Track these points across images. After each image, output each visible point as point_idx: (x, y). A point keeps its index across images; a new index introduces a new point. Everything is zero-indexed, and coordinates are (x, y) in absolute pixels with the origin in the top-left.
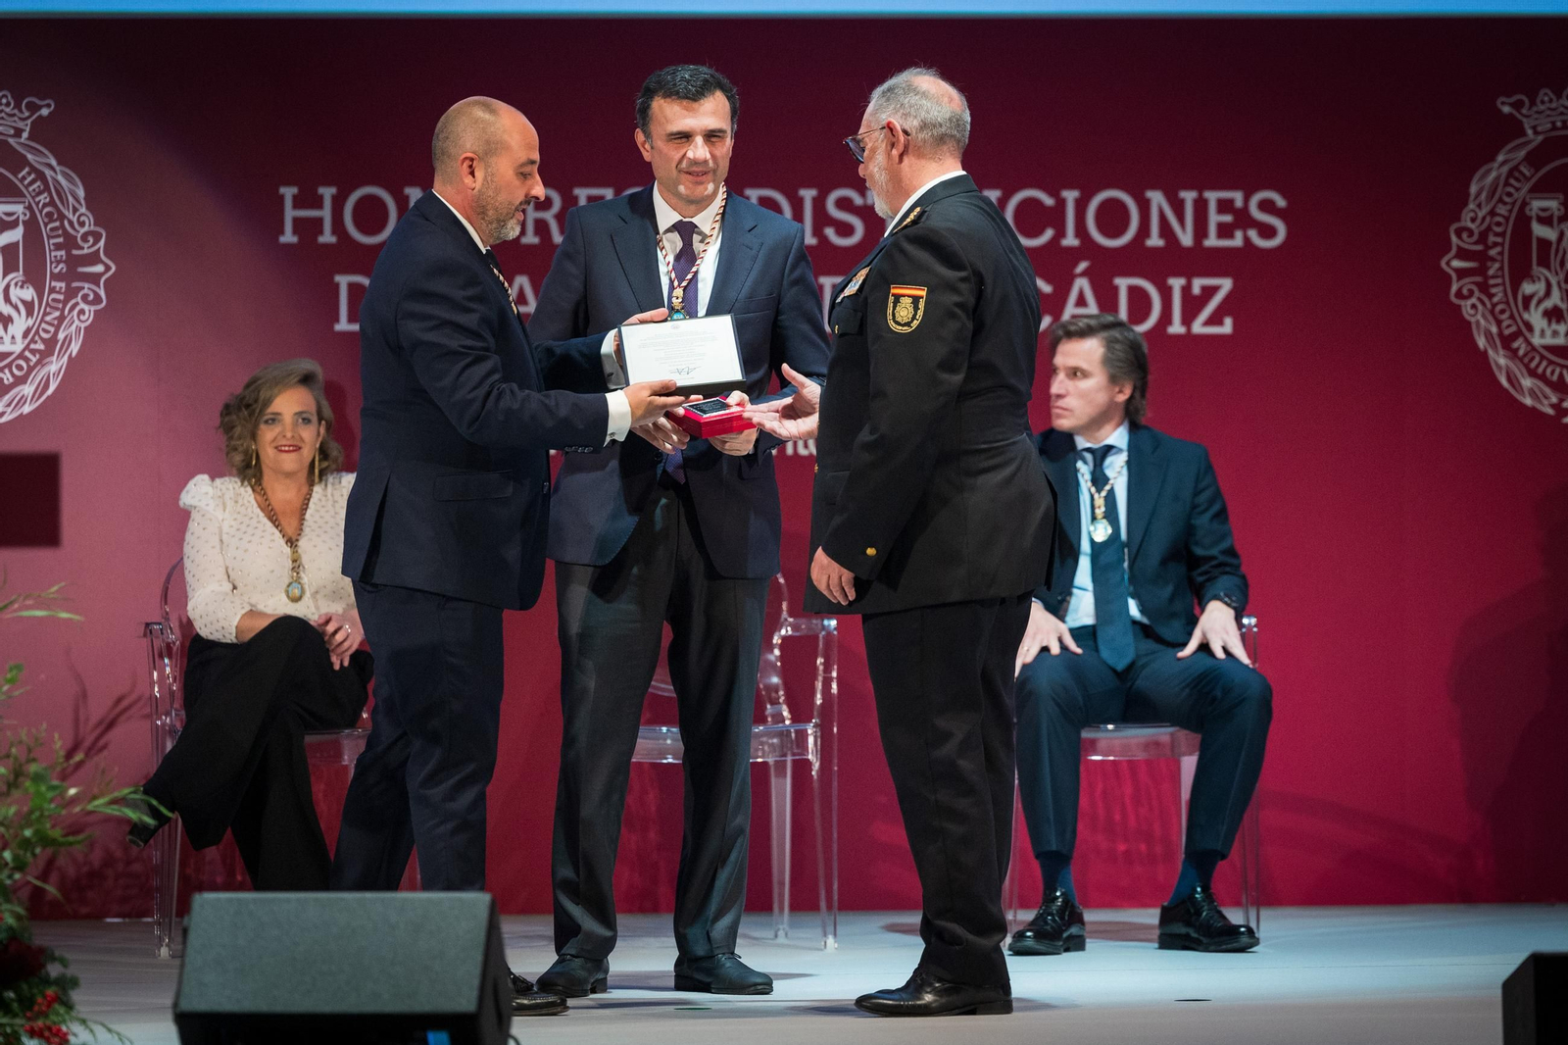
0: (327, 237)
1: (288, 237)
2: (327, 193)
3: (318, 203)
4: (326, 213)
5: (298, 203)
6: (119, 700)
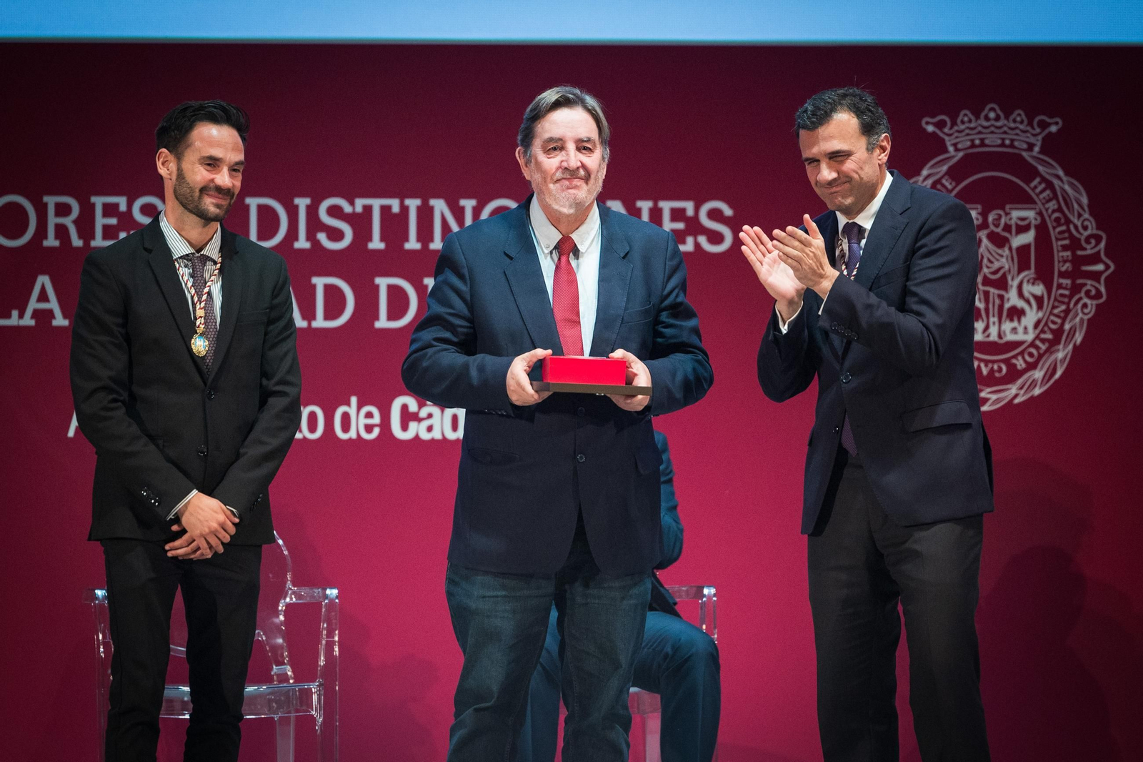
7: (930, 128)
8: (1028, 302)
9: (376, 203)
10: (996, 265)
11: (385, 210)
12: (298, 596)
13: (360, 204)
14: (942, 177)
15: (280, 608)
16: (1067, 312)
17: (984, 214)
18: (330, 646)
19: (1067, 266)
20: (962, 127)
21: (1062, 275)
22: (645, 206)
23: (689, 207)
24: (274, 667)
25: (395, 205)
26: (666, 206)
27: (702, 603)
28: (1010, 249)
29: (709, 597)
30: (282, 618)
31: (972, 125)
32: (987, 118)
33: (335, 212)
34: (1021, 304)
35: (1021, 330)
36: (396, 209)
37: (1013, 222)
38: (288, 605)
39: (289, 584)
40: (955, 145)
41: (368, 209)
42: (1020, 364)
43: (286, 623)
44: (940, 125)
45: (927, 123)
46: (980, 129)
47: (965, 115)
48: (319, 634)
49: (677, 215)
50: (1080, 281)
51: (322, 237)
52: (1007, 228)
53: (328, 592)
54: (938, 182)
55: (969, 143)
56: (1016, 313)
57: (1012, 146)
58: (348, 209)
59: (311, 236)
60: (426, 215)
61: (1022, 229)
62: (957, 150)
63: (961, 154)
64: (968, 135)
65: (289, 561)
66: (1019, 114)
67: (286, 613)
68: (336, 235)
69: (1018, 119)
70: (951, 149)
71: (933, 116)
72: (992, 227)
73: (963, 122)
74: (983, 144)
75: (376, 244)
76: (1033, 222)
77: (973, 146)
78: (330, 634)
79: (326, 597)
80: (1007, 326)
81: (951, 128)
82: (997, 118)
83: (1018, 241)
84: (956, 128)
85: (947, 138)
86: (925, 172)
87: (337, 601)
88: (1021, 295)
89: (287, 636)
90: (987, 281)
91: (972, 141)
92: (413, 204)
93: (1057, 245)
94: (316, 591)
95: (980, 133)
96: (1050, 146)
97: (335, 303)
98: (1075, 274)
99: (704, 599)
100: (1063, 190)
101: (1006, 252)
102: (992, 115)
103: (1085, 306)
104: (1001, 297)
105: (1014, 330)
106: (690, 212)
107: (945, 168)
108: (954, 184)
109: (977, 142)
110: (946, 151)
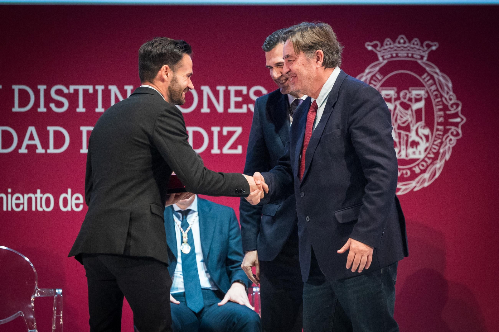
7: (370, 48)
8: (421, 138)
9: (81, 88)
10: (404, 119)
11: (86, 92)
12: (41, 293)
13: (72, 88)
14: (376, 73)
15: (32, 300)
16: (441, 143)
17: (398, 93)
18: (58, 319)
19: (441, 120)
20: (386, 47)
21: (439, 124)
22: (221, 89)
23: (244, 89)
24: (29, 330)
25: (90, 89)
26: (232, 89)
27: (252, 296)
28: (412, 110)
29: (256, 293)
30: (33, 305)
31: (392, 46)
32: (399, 43)
33: (59, 92)
34: (417, 139)
35: (417, 152)
36: (91, 91)
37: (413, 97)
38: (36, 298)
39: (36, 287)
40: (383, 57)
41: (76, 91)
42: (417, 170)
43: (35, 307)
44: (375, 46)
45: (368, 45)
46: (396, 48)
47: (388, 41)
48: (53, 313)
49: (238, 93)
50: (448, 127)
51: (52, 106)
52: (410, 100)
53: (57, 291)
54: (374, 76)
55: (389, 56)
56: (415, 144)
57: (412, 57)
58: (66, 91)
59: (47, 105)
60: (107, 94)
61: (418, 100)
62: (384, 59)
63: (385, 62)
64: (389, 51)
65: (36, 275)
66: (416, 41)
67: (35, 302)
68: (60, 104)
69: (416, 43)
70: (381, 59)
71: (371, 41)
72: (402, 99)
73: (387, 45)
74: (397, 56)
75: (81, 109)
76: (424, 97)
77: (392, 57)
78: (58, 313)
79: (56, 293)
80: (410, 150)
81: (381, 47)
82: (405, 43)
83: (416, 106)
84: (383, 48)
85: (378, 53)
86: (367, 71)
87: (62, 296)
88: (417, 134)
89: (36, 314)
90: (399, 127)
91: (392, 54)
92: (100, 88)
93: (436, 108)
94: (50, 290)
95: (396, 50)
96: (432, 57)
97: (59, 140)
98: (445, 123)
99: (254, 294)
100: (439, 80)
101: (409, 112)
102: (402, 41)
103: (451, 140)
104: (407, 136)
105: (414, 153)
106: (245, 92)
107: (377, 69)
108: (382, 77)
109: (394, 55)
110: (377, 59)
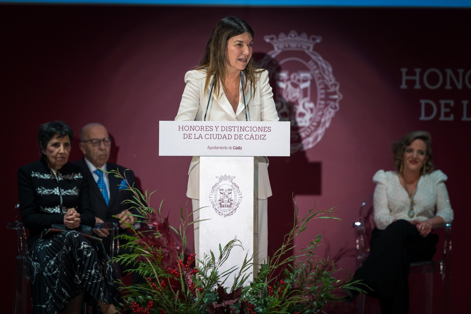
0: (418, 86)
1: (404, 86)
2: (418, 71)
3: (414, 74)
4: (417, 78)
5: (408, 74)
6: (342, 250)
